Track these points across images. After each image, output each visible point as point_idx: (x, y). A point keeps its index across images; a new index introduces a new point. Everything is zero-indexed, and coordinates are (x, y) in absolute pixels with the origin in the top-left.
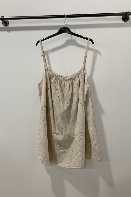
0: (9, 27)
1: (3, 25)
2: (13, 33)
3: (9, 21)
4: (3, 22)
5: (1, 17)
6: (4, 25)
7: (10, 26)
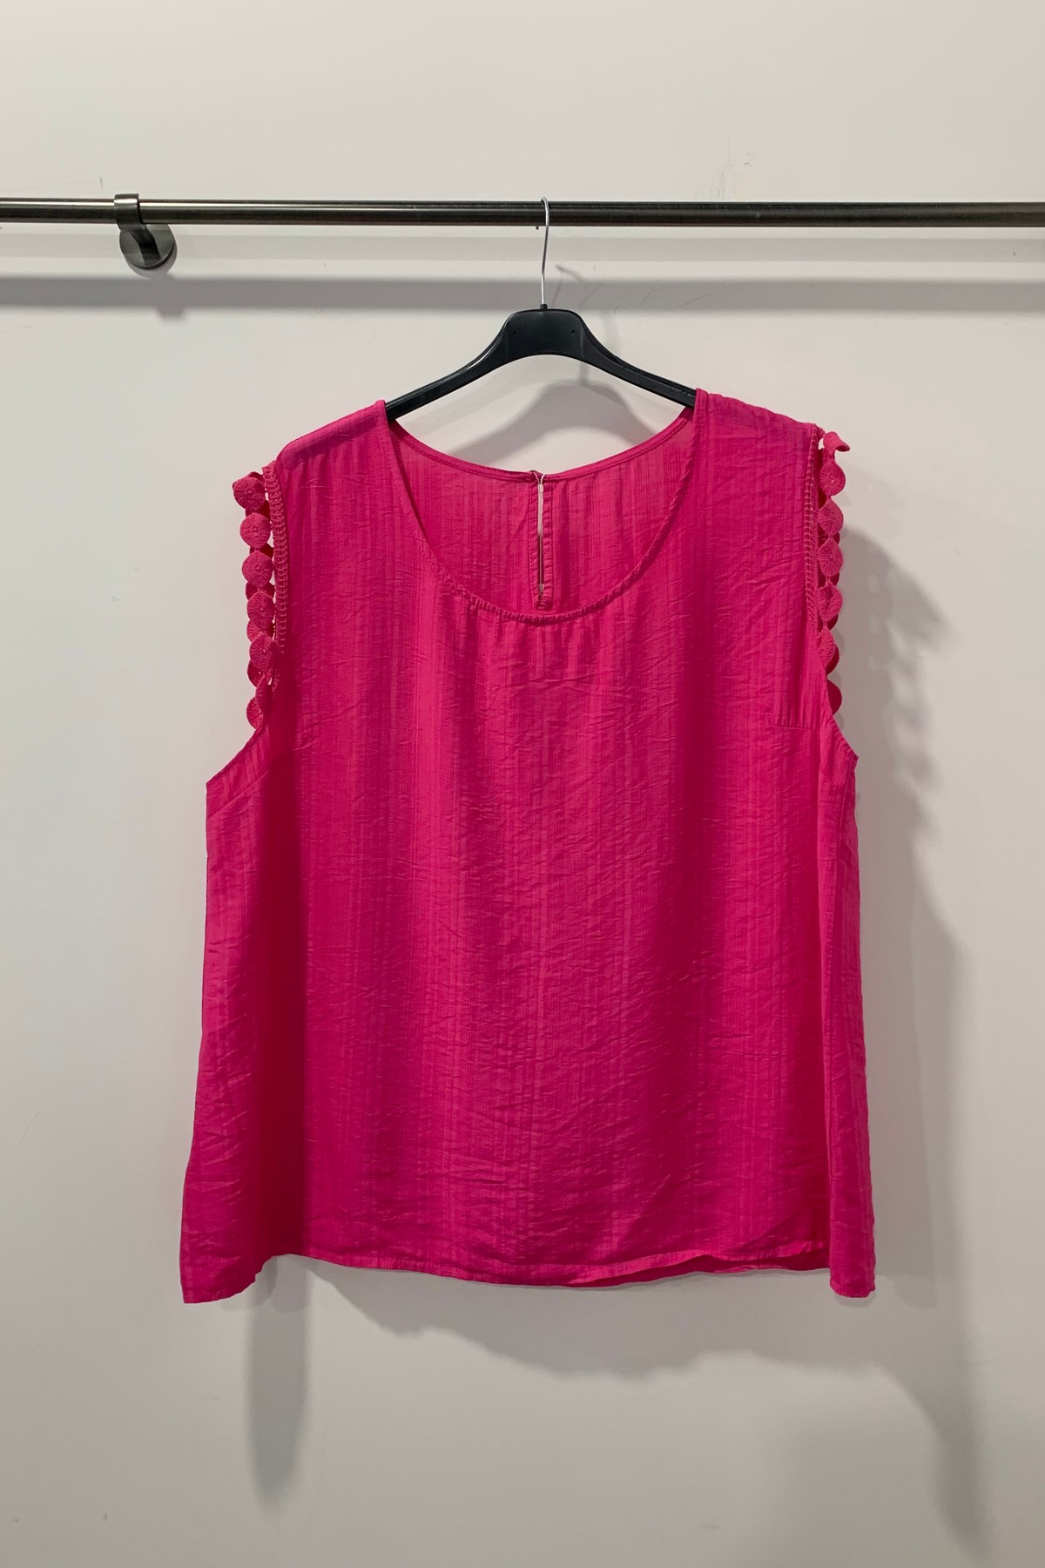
0: (171, 278)
1: (133, 263)
2: (200, 322)
3: (177, 229)
4: (129, 236)
5: (118, 197)
6: (141, 260)
7: (180, 268)
